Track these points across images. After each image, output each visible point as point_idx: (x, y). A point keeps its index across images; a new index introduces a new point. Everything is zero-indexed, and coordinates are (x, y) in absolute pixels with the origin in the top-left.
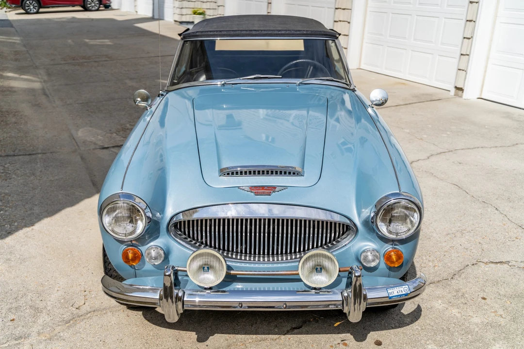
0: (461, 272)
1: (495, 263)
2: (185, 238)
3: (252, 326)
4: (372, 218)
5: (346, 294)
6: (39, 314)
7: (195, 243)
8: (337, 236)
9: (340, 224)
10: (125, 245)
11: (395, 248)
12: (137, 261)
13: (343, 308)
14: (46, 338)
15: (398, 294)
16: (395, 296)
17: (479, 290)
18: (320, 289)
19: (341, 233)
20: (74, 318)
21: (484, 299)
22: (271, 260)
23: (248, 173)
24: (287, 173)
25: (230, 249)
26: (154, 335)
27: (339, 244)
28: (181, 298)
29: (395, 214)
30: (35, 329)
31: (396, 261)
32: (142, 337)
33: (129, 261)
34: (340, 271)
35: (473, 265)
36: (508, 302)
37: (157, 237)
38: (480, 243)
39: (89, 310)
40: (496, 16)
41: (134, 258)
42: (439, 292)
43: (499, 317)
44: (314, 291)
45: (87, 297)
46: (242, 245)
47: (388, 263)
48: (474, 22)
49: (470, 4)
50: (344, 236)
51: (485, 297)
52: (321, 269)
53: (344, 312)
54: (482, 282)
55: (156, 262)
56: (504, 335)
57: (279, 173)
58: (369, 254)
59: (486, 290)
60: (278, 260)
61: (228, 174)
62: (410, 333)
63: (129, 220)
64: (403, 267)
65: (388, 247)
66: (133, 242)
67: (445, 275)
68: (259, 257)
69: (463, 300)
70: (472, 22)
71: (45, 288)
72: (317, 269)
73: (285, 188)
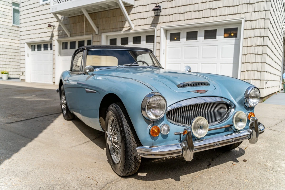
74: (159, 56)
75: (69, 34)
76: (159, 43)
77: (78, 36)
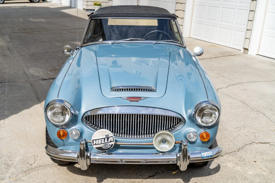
0: (243, 148)
1: (262, 143)
2: (92, 125)
3: (127, 175)
4: (193, 115)
5: (178, 155)
6: (9, 168)
7: (97, 128)
8: (174, 125)
9: (176, 118)
10: (59, 128)
11: (205, 131)
12: (65, 137)
13: (177, 163)
14: (13, 180)
16: (205, 157)
17: (253, 157)
18: (165, 152)
19: (177, 123)
20: (29, 170)
21: (255, 162)
22: (138, 137)
23: (126, 90)
24: (148, 90)
25: (116, 132)
26: (73, 179)
27: (175, 129)
28: (89, 157)
29: (205, 113)
30: (8, 175)
31: (206, 138)
32: (67, 181)
33: (61, 137)
34: (175, 143)
35: (250, 144)
36: (268, 163)
37: (76, 124)
38: (254, 133)
39: (37, 166)
40: (266, 9)
41: (63, 136)
42: (230, 158)
43: (263, 171)
44: (161, 154)
45: (35, 159)
46: (122, 130)
47: (202, 139)
48: (254, 11)
49: (252, 2)
50: (178, 125)
51: (255, 161)
52: (165, 141)
53: (178, 165)
54: (254, 153)
55: (76, 137)
56: (265, 181)
57: (143, 90)
58: (191, 134)
59: (257, 158)
60: (142, 137)
61: (115, 90)
62: (214, 179)
63: (61, 114)
64: (210, 142)
65: (202, 131)
66: (63, 127)
67: (234, 150)
68: (132, 136)
69: (243, 162)
70: (253, 12)
71: (13, 154)
72: (163, 141)
73: (146, 98)
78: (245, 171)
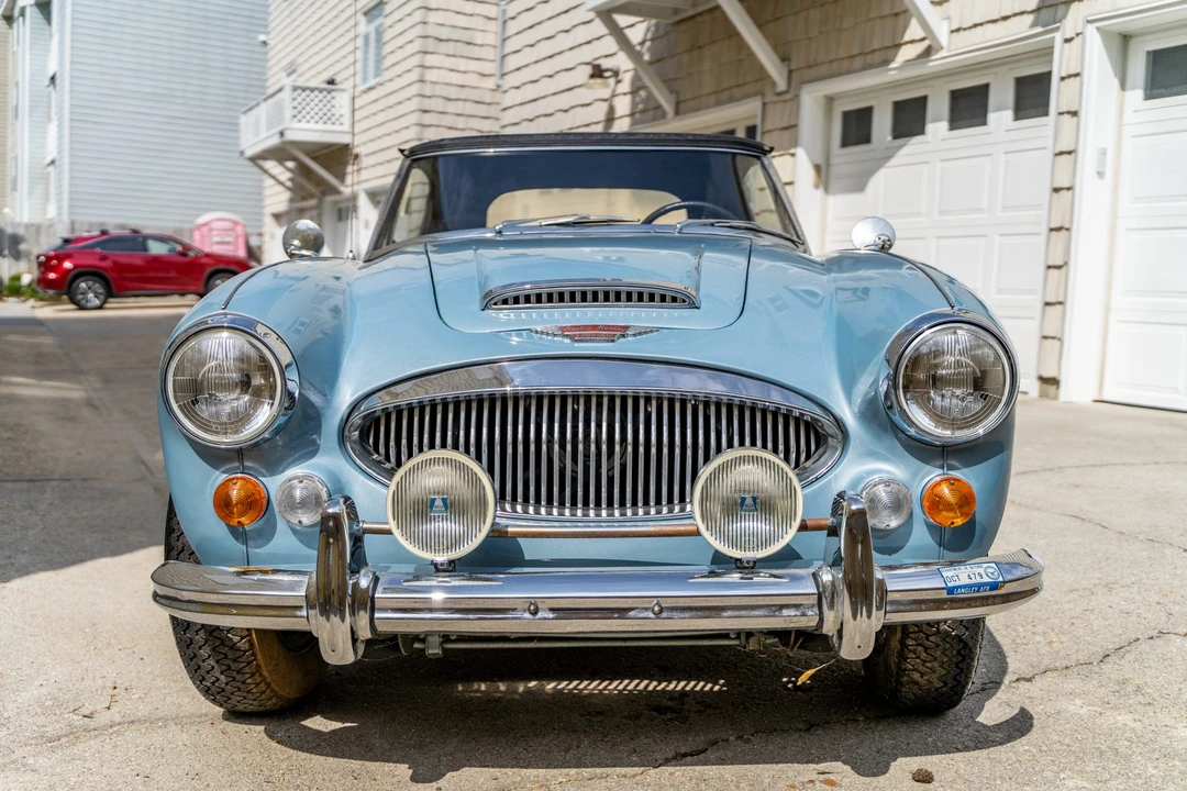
0: (1123, 650)
4: (887, 395)
5: (826, 579)
11: (949, 476)
12: (251, 514)
13: (821, 620)
15: (968, 582)
16: (965, 586)
19: (804, 454)
20: (71, 733)
22: (617, 515)
23: (556, 299)
28: (366, 594)
31: (957, 506)
33: (231, 513)
34: (804, 525)
35: (1152, 638)
38: (1159, 603)
39: (117, 718)
40: (1114, 216)
42: (1071, 686)
44: (737, 575)
45: (116, 699)
48: (1068, 229)
49: (1055, 195)
52: (755, 499)
53: (825, 632)
55: (305, 515)
57: (635, 298)
58: (882, 487)
61: (505, 302)
62: (1008, 759)
63: (240, 388)
67: (1082, 657)
69: (1140, 699)
70: (1063, 233)
72: (743, 499)
73: (649, 330)
74: (1068, 189)
75: (668, 102)
76: (1074, 114)
77: (707, 107)
78: (1156, 726)
